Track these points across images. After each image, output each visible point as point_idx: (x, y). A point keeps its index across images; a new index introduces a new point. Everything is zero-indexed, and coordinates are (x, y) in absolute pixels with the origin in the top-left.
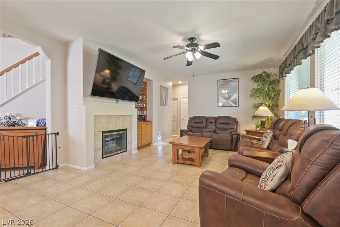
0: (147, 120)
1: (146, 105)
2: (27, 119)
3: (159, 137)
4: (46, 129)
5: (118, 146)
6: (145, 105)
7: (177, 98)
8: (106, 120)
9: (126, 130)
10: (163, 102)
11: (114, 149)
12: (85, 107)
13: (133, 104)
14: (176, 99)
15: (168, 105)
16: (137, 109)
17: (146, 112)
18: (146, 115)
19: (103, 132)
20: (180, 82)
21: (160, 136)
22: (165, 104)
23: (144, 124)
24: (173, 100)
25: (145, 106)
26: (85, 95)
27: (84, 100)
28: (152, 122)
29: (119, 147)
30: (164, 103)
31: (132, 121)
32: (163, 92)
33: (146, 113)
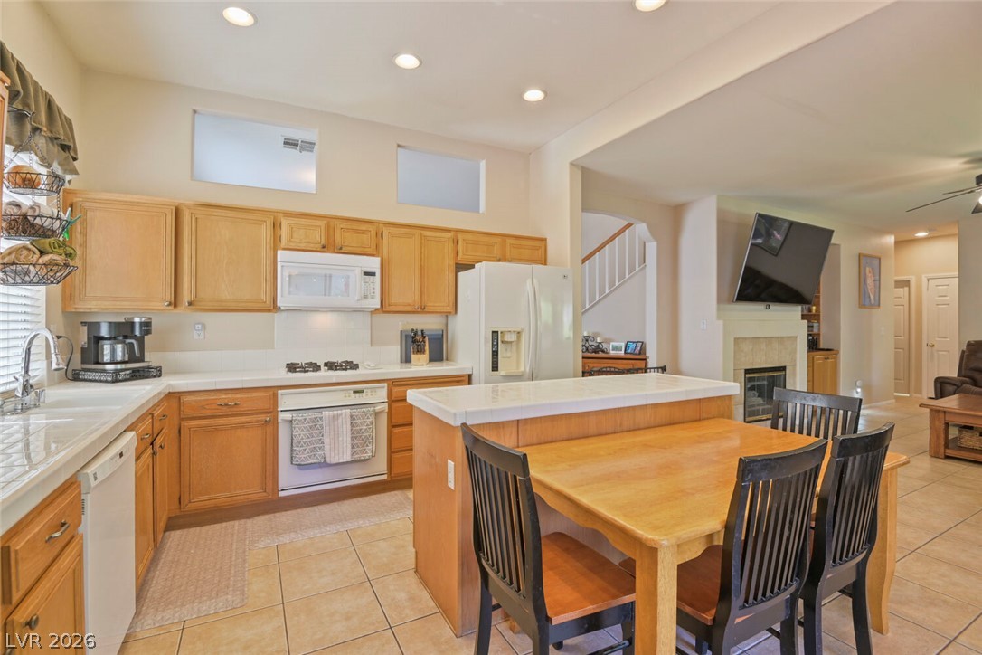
0: (821, 347)
1: (818, 310)
2: (608, 341)
3: (857, 392)
4: (645, 360)
5: (767, 404)
6: (814, 307)
7: (909, 281)
8: (751, 347)
9: (784, 369)
10: (867, 300)
11: (761, 408)
12: (721, 322)
13: (796, 311)
14: (906, 283)
15: (881, 305)
16: (806, 321)
17: (819, 326)
18: (819, 334)
19: (747, 371)
20: (922, 234)
21: (859, 390)
22: (873, 302)
23: (819, 356)
24: (896, 287)
25: (814, 311)
26: (720, 301)
27: (718, 310)
28: (837, 353)
29: (769, 407)
30: (870, 301)
31: (796, 349)
32: (868, 269)
33: (819, 329)
